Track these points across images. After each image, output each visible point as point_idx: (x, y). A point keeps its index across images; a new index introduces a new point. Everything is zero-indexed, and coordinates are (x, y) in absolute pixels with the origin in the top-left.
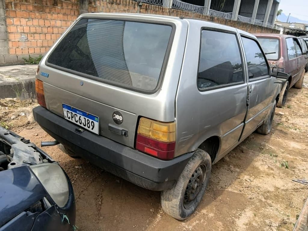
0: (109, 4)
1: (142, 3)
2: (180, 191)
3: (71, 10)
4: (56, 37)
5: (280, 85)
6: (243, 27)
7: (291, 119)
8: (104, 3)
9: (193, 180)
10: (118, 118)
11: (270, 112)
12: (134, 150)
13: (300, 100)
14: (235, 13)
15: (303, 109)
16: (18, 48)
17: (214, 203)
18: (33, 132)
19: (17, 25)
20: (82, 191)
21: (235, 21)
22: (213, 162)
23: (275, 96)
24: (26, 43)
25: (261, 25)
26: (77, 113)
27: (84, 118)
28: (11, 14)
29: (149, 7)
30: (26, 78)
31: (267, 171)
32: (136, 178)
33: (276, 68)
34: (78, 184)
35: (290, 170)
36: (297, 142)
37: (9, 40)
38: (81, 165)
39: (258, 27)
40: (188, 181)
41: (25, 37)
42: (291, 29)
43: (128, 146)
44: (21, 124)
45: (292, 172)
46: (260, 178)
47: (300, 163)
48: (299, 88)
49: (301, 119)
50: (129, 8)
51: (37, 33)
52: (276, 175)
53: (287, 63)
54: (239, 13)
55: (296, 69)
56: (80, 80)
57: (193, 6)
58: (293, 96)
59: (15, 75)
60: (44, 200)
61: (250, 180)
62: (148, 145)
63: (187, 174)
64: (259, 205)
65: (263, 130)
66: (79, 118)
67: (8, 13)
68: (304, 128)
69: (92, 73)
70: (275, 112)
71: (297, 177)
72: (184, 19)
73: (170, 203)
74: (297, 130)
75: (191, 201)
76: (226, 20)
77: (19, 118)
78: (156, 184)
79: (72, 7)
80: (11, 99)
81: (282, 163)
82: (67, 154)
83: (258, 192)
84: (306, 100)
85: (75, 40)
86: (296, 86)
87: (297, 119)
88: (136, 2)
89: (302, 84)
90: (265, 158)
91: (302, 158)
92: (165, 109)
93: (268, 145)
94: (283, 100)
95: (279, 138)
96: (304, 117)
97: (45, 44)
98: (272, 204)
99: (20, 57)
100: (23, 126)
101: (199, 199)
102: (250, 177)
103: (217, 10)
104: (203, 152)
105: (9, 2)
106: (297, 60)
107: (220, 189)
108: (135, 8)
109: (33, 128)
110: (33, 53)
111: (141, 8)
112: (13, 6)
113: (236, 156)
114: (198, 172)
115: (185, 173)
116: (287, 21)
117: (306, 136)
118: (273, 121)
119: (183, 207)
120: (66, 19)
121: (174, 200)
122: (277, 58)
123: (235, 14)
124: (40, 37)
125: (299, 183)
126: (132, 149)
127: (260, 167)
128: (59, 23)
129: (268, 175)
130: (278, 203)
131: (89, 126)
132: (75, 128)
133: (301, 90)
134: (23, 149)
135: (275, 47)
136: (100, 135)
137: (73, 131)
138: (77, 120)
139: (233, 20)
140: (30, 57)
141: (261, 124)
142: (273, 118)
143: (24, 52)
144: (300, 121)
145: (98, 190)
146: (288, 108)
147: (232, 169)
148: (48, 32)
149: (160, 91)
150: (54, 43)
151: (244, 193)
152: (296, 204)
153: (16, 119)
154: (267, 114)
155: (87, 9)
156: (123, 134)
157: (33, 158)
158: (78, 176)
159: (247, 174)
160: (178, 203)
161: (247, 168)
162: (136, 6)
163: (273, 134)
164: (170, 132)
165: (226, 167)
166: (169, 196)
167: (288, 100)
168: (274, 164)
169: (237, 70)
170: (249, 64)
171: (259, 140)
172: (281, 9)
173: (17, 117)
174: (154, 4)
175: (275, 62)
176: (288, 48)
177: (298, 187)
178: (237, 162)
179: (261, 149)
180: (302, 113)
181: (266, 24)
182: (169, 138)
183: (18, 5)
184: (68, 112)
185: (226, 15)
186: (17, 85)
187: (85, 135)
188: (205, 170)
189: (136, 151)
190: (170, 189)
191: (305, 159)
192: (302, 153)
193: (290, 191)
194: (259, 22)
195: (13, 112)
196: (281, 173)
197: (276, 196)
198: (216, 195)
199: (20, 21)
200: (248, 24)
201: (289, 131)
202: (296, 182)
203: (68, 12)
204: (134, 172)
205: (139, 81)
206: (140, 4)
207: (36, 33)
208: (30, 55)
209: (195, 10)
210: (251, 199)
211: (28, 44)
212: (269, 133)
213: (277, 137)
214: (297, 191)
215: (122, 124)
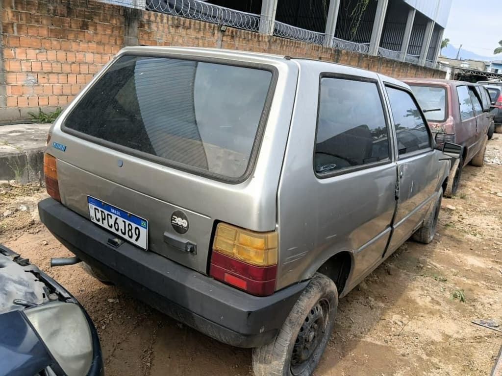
0: (173, 27)
1: (226, 27)
2: (285, 347)
3: (111, 36)
4: (85, 79)
5: (448, 162)
6: (387, 66)
7: (467, 217)
8: (163, 27)
9: (307, 327)
10: (180, 223)
11: (434, 207)
12: (206, 277)
13: (481, 185)
14: (375, 44)
15: (486, 200)
16: (21, 96)
17: (342, 363)
18: (40, 238)
19: (21, 60)
20: (119, 343)
21: (375, 57)
22: (341, 294)
23: (442, 181)
24: (35, 88)
25: (415, 64)
26: (111, 213)
27: (124, 221)
28: (11, 42)
29: (236, 33)
30: (34, 145)
31: (429, 307)
32: (209, 326)
33: (441, 134)
34: (111, 331)
35: (467, 305)
36: (478, 256)
37: (8, 84)
38: (119, 297)
39: (412, 66)
40: (298, 329)
41: (33, 78)
42: (464, 70)
43: (196, 271)
44: (19, 224)
45: (471, 308)
46: (419, 318)
47: (483, 292)
48: (479, 166)
49: (483, 217)
50: (204, 34)
51: (54, 73)
52: (444, 314)
53: (459, 127)
54: (381, 44)
55: (473, 136)
56: (117, 157)
57: (308, 32)
58: (468, 179)
59: (15, 140)
60: (47, 370)
61: (402, 322)
62: (230, 270)
63: (298, 318)
64: (417, 366)
65: (422, 236)
66: (114, 220)
67: (7, 40)
68: (489, 232)
69: (138, 146)
70: (442, 204)
71: (479, 316)
72: (291, 60)
73: (268, 367)
74: (478, 235)
75: (303, 362)
76: (360, 55)
77: (18, 214)
78: (243, 337)
79: (113, 32)
80: (6, 182)
81: (454, 293)
82: (96, 278)
83: (416, 343)
84: (490, 185)
85: (111, 90)
86: (474, 162)
87: (477, 218)
88: (216, 25)
89: (483, 159)
90: (427, 284)
91: (487, 284)
92: (260, 209)
93: (431, 262)
94: (454, 186)
95: (449, 249)
96: (488, 214)
97: (67, 91)
98: (440, 364)
99: (25, 112)
100: (24, 227)
101: (317, 357)
102: (402, 318)
103: (345, 39)
104: (323, 278)
105: (8, 24)
106: (475, 122)
107: (353, 338)
108: (213, 34)
109: (40, 232)
110: (46, 104)
111: (224, 36)
112: (15, 28)
113: (378, 281)
114: (317, 313)
115: (294, 315)
116: (457, 57)
117: (493, 245)
118: (438, 221)
119: (290, 373)
120: (102, 51)
121: (275, 363)
122: (442, 119)
123: (374, 46)
124: (58, 79)
125: (483, 328)
126: (203, 276)
127: (418, 300)
128: (89, 57)
129: (432, 313)
130: (449, 363)
131: (130, 235)
132: (108, 238)
133: (483, 169)
134: (15, 278)
135: (439, 100)
136: (150, 250)
137: (104, 242)
138: (112, 225)
139: (371, 55)
140: (41, 112)
141: (419, 227)
142: (438, 216)
143: (31, 102)
144: (481, 220)
145: (145, 341)
146: (461, 198)
147: (372, 303)
148: (72, 72)
149: (250, 180)
150: (81, 89)
151: (393, 346)
152: (480, 365)
153: (13, 216)
154: (428, 210)
155: (136, 35)
156: (189, 250)
157: (33, 294)
158: (112, 315)
159: (397, 312)
160: (281, 367)
161: (397, 301)
162: (216, 32)
163: (438, 243)
164: (269, 249)
165: (362, 299)
166: (266, 355)
167: (462, 186)
168: (441, 294)
169: (378, 137)
170: (397, 127)
171: (417, 252)
172: (447, 38)
173: (13, 213)
174: (244, 28)
175: (439, 124)
176: (460, 102)
177: (482, 334)
178: (380, 290)
179: (419, 268)
180: (485, 207)
181: (423, 62)
182: (266, 258)
183: (24, 28)
184: (97, 211)
185: (360, 47)
186: (17, 158)
187: (124, 250)
188: (328, 308)
189: (210, 279)
190: (267, 344)
191: (492, 285)
192: (486, 276)
193: (469, 341)
194: (412, 58)
195: (7, 204)
196: (452, 311)
197: (446, 350)
198: (345, 349)
199: (26, 53)
200: (395, 61)
201: (465, 237)
202: (478, 326)
203: (105, 39)
204: (205, 316)
205: (218, 158)
206: (222, 29)
207: (52, 73)
208: (41, 108)
209: (310, 39)
210: (404, 355)
211: (38, 90)
212: (432, 241)
213: (445, 248)
214: (481, 340)
215: (186, 233)
